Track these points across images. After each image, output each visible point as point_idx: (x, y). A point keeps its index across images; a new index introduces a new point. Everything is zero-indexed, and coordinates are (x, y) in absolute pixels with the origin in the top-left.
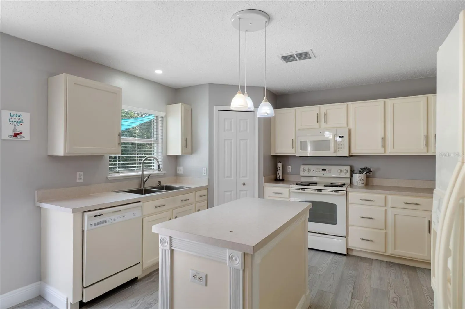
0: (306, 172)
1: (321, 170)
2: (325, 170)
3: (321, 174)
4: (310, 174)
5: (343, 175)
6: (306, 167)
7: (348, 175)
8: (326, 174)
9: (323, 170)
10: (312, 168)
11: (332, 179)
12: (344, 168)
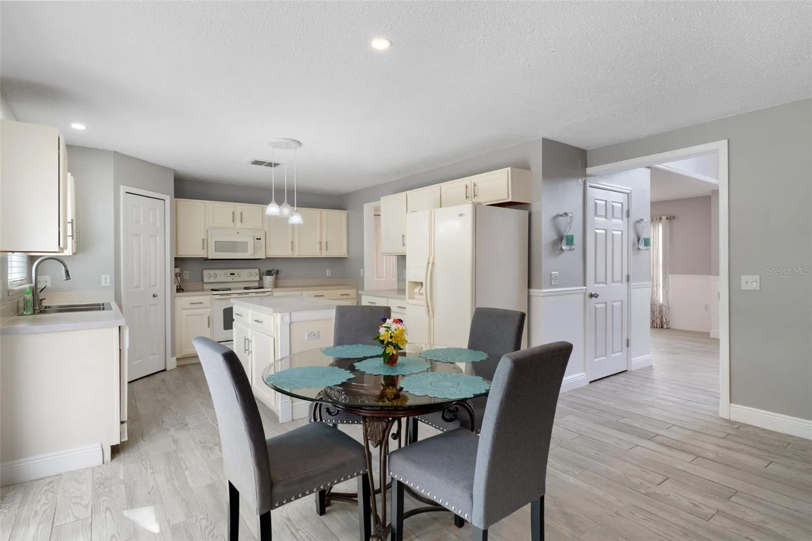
0: (212, 277)
1: (229, 275)
2: (234, 274)
3: (230, 279)
4: (217, 280)
5: (253, 278)
6: (212, 272)
7: (258, 278)
8: (236, 279)
9: (231, 274)
10: (218, 272)
11: (241, 283)
12: (253, 271)
